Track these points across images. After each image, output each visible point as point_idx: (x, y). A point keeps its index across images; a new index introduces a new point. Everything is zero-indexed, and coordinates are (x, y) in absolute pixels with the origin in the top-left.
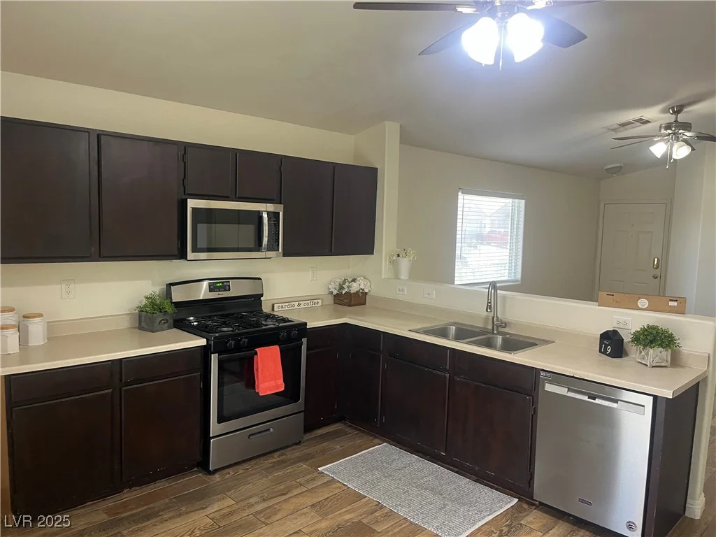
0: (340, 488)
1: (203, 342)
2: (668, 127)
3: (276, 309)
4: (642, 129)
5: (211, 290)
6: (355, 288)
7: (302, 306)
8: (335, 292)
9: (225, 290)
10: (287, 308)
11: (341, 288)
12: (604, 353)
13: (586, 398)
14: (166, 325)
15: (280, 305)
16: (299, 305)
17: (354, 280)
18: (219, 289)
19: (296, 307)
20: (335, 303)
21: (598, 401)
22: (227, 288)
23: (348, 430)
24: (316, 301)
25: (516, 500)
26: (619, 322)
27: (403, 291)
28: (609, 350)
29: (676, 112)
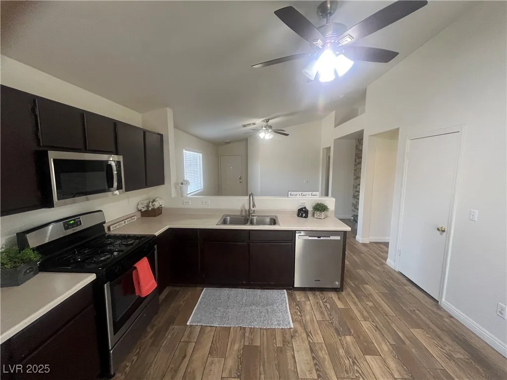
0: (211, 330)
1: (92, 277)
2: (265, 127)
3: (112, 229)
4: (252, 127)
5: (66, 228)
6: (157, 205)
7: (127, 223)
8: (143, 210)
9: (78, 225)
10: (118, 227)
11: (148, 206)
12: (302, 216)
13: (316, 238)
14: (32, 273)
15: (114, 226)
16: (125, 223)
17: (154, 201)
18: (73, 226)
19: (123, 224)
20: (142, 216)
21: (321, 238)
22: (79, 223)
23: (177, 289)
24: (133, 218)
25: (285, 290)
26: (302, 203)
27: (188, 203)
28: (304, 215)
29: (267, 122)
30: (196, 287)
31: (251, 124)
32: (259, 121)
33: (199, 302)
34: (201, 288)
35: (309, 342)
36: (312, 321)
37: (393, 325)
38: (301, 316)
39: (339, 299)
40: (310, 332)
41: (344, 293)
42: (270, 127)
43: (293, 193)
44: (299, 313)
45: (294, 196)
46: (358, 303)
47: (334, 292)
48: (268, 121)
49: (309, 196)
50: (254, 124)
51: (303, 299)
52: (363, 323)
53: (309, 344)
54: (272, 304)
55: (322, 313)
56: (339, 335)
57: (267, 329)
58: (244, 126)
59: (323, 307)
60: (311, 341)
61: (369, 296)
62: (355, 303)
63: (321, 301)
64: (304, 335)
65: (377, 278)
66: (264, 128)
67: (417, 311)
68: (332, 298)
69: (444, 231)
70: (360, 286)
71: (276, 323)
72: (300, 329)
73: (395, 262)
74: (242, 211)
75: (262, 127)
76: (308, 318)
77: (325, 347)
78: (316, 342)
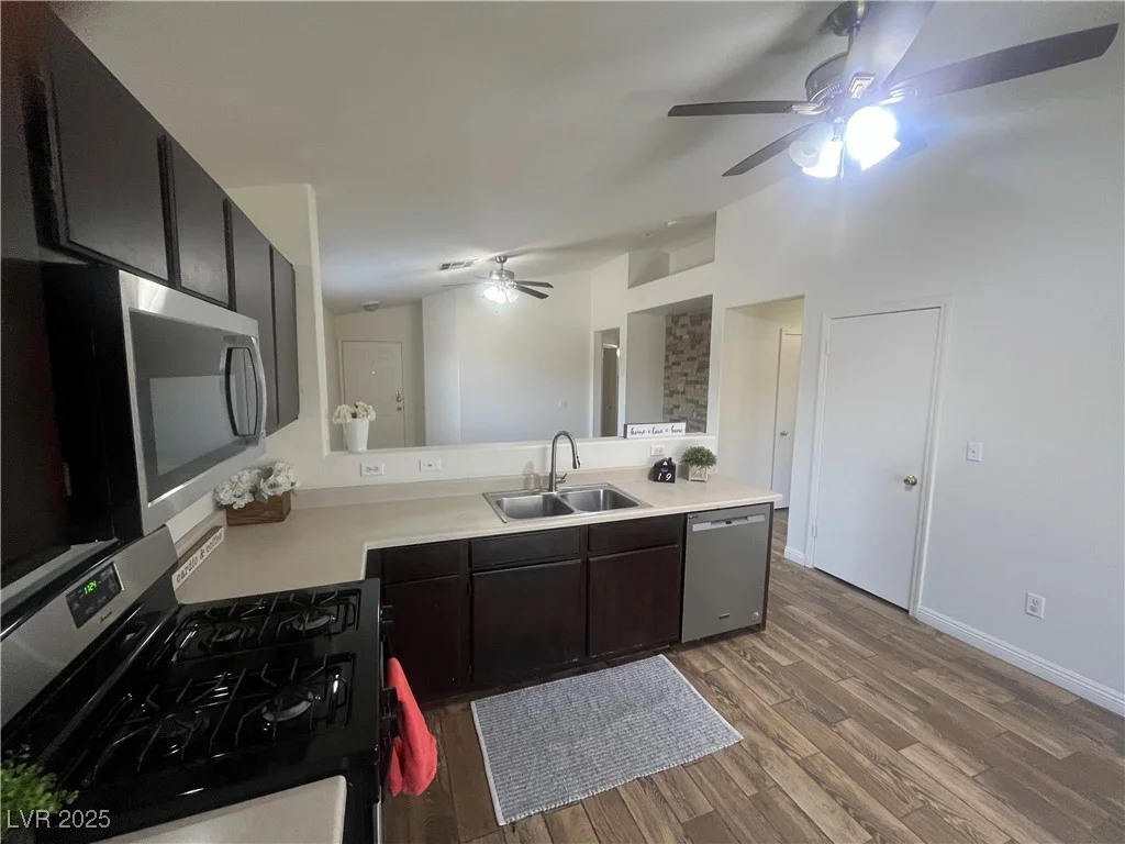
0: (576, 815)
2: (500, 274)
6: (280, 484)
7: (206, 555)
8: (241, 503)
9: (110, 596)
10: (189, 573)
11: (255, 491)
12: (663, 480)
13: (724, 525)
16: (202, 555)
17: (269, 472)
18: (94, 602)
19: (200, 562)
20: (230, 525)
21: (734, 523)
24: (218, 534)
25: (661, 656)
26: (656, 450)
27: (377, 469)
28: (669, 476)
29: (502, 262)
30: (443, 705)
31: (461, 264)
32: (481, 258)
33: (484, 747)
34: (462, 706)
35: (798, 762)
36: (762, 709)
37: (886, 673)
38: (737, 706)
39: (770, 647)
40: (779, 737)
41: (766, 632)
42: (511, 275)
43: (637, 428)
44: (726, 701)
45: (638, 435)
46: (805, 646)
47: (751, 635)
48: (505, 261)
49: (667, 434)
50: (469, 264)
51: (710, 667)
52: (844, 684)
53: (798, 764)
54: (661, 697)
55: (766, 687)
56: (829, 725)
57: (696, 763)
58: (445, 267)
59: (757, 671)
60: (799, 758)
61: (808, 627)
62: (802, 649)
63: (745, 662)
64: (775, 749)
65: (794, 589)
66: (496, 277)
67: (895, 637)
68: (755, 647)
69: (914, 484)
70: (780, 610)
71: (704, 740)
72: (757, 737)
73: (804, 552)
74: (527, 480)
75: (491, 274)
76: (750, 705)
77: (831, 762)
78: (807, 755)
